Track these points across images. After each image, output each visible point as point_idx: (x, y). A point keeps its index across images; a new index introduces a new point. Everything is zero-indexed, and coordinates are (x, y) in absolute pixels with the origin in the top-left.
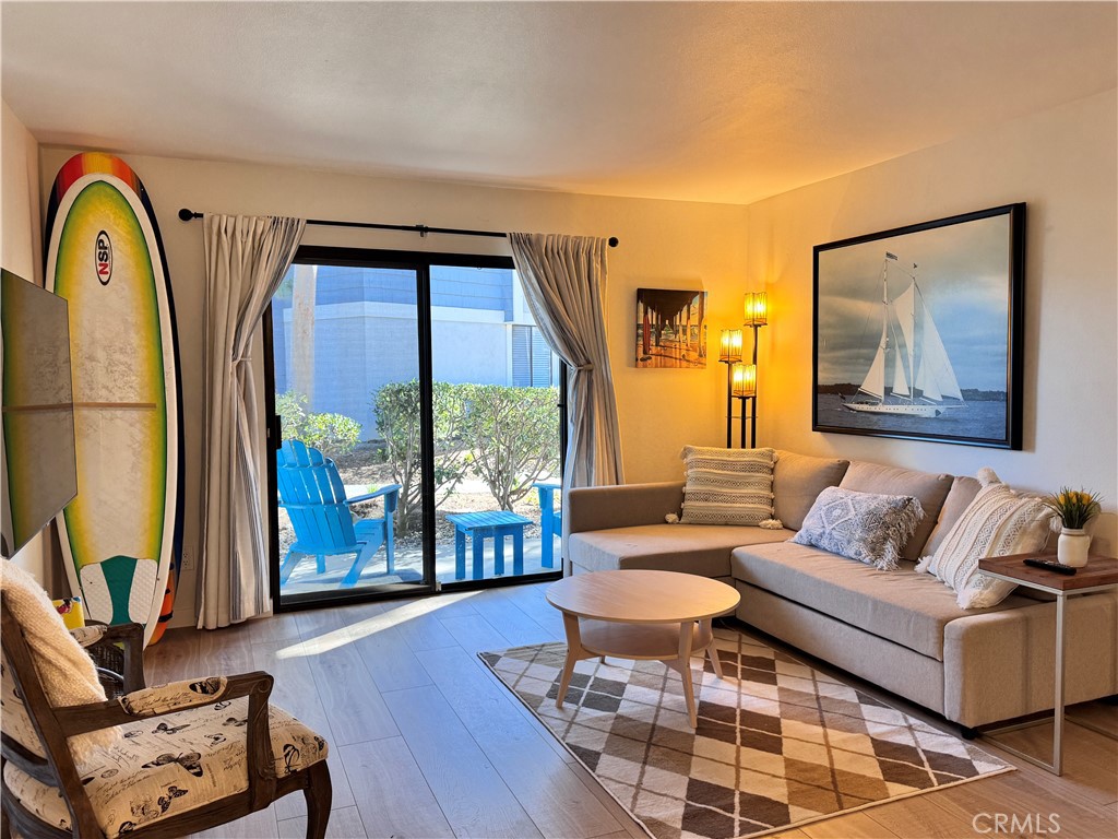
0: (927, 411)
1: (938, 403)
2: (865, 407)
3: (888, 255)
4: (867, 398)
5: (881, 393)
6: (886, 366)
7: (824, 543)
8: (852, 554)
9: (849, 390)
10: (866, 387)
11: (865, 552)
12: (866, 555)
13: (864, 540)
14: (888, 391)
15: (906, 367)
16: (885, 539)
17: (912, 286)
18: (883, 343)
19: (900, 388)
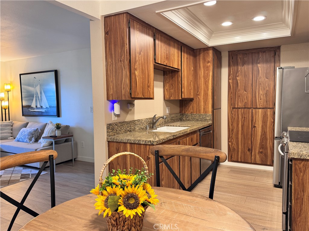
0: (43, 110)
1: (45, 109)
2: (32, 110)
3: (34, 77)
4: (32, 108)
5: (35, 107)
6: (36, 101)
7: (20, 140)
8: (25, 141)
9: (29, 107)
10: (32, 106)
11: (28, 140)
12: (28, 141)
13: (28, 138)
14: (36, 106)
15: (39, 101)
16: (32, 137)
17: (39, 84)
18: (35, 97)
19: (39, 106)
